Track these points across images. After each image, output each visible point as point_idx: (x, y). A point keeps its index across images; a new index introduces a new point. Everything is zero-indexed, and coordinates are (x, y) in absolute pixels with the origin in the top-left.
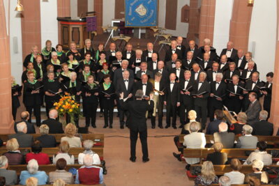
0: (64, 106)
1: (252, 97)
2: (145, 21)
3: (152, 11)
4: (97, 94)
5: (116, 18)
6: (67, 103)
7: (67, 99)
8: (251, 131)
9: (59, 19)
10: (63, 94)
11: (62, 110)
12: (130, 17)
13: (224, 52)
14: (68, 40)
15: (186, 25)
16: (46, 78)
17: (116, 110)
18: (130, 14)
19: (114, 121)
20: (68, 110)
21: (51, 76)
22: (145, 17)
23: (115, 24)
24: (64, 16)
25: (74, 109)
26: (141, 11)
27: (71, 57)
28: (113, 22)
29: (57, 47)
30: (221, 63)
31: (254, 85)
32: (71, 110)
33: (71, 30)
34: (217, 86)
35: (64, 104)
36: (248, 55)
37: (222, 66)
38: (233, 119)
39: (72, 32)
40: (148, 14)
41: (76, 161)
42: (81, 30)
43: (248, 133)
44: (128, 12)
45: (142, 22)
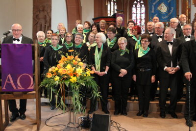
3: (172, 8)
18: (153, 12)
20: (68, 79)
22: (165, 14)
26: (163, 8)
44: (151, 10)
45: (163, 18)
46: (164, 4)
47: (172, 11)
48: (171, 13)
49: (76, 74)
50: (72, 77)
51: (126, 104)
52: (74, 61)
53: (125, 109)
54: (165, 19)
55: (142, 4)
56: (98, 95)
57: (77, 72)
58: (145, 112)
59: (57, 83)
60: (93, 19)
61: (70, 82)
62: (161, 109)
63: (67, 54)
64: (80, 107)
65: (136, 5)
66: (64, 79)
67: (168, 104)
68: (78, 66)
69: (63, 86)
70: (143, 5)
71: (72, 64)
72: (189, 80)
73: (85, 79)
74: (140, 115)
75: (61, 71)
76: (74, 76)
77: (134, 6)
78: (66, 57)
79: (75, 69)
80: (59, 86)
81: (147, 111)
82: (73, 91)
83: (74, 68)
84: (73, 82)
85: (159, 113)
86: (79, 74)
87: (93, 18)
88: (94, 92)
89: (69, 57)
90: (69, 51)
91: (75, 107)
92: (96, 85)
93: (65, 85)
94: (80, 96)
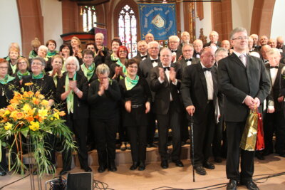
2: (164, 33)
3: (171, 22)
12: (147, 29)
18: (146, 26)
22: (162, 29)
26: (159, 21)
44: (144, 24)
45: (160, 35)
46: (161, 15)
47: (170, 26)
48: (169, 28)
49: (39, 117)
50: (32, 122)
51: (113, 156)
52: (34, 99)
53: (114, 162)
54: (162, 36)
55: (132, 14)
56: (72, 146)
57: (40, 115)
58: (141, 164)
59: (9, 133)
60: (61, 36)
61: (30, 130)
62: (162, 157)
63: (23, 89)
64: (46, 165)
65: (124, 15)
66: (19, 126)
67: (170, 150)
68: (40, 106)
69: (18, 137)
70: (133, 17)
71: (31, 104)
72: (192, 115)
73: (52, 124)
74: (135, 169)
75: (14, 114)
76: (35, 121)
77: (121, 17)
78: (22, 94)
79: (36, 111)
80: (12, 137)
81: (144, 162)
82: (35, 143)
83: (35, 109)
84: (34, 130)
85: (160, 162)
86: (43, 118)
87: (62, 34)
88: (67, 142)
89: (25, 93)
90: (26, 84)
91: (39, 166)
92: (69, 132)
93: (23, 136)
94: (47, 149)
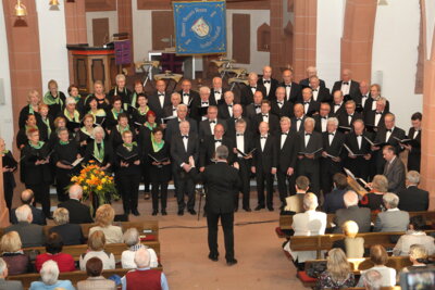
0: (88, 181)
1: (388, 153)
2: (208, 44)
3: (218, 28)
4: (138, 163)
5: (155, 48)
6: (93, 177)
7: (92, 170)
8: (397, 202)
9: (69, 48)
10: (86, 162)
11: (85, 188)
12: (185, 39)
13: (338, 86)
14: (87, 80)
15: (267, 55)
16: (55, 138)
17: (171, 187)
18: (183, 34)
19: (168, 204)
20: (95, 188)
21: (64, 136)
22: (206, 39)
23: (154, 58)
24: (77, 43)
25: (106, 185)
26: (201, 29)
27: (93, 103)
28: (150, 54)
29: (69, 91)
30: (335, 104)
31: (389, 134)
32: (100, 188)
33: (90, 63)
34: (331, 138)
35: (89, 177)
36: (374, 88)
37: (336, 108)
38: (361, 188)
39: (92, 66)
40: (212, 33)
41: (119, 264)
42: (106, 62)
43: (392, 206)
44: (181, 31)
46: (204, 19)
47: (217, 33)
48: (215, 37)
50: (98, 186)
61: (98, 190)
71: (94, 174)
78: (88, 167)
86: (104, 183)
